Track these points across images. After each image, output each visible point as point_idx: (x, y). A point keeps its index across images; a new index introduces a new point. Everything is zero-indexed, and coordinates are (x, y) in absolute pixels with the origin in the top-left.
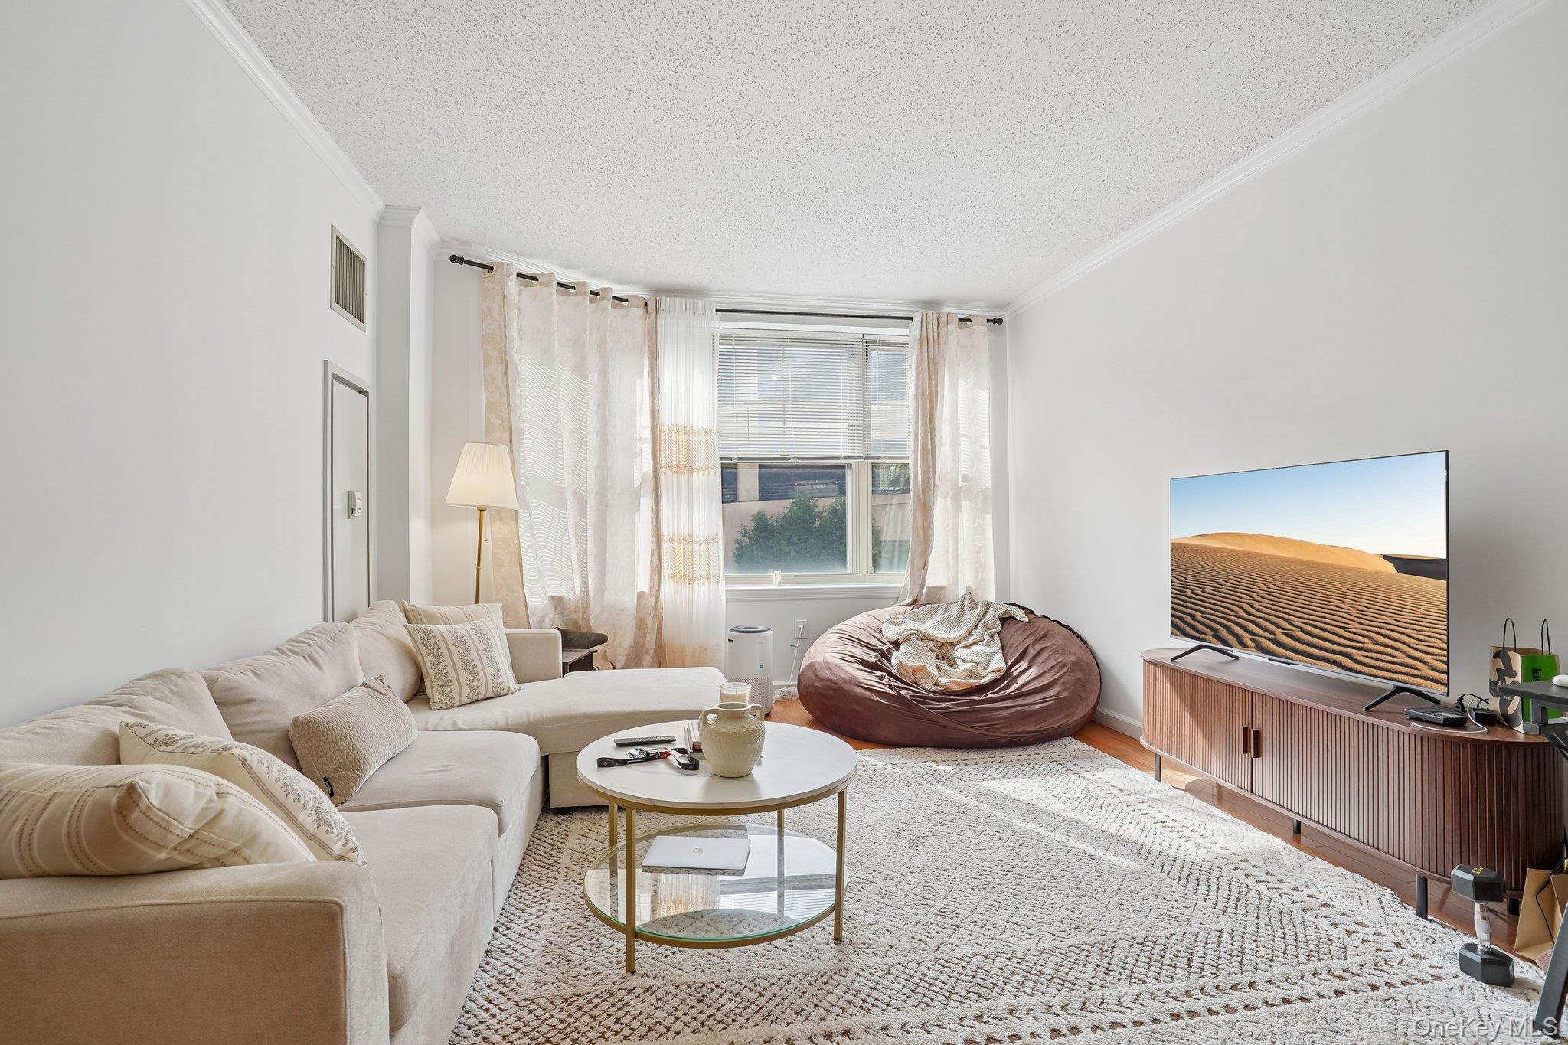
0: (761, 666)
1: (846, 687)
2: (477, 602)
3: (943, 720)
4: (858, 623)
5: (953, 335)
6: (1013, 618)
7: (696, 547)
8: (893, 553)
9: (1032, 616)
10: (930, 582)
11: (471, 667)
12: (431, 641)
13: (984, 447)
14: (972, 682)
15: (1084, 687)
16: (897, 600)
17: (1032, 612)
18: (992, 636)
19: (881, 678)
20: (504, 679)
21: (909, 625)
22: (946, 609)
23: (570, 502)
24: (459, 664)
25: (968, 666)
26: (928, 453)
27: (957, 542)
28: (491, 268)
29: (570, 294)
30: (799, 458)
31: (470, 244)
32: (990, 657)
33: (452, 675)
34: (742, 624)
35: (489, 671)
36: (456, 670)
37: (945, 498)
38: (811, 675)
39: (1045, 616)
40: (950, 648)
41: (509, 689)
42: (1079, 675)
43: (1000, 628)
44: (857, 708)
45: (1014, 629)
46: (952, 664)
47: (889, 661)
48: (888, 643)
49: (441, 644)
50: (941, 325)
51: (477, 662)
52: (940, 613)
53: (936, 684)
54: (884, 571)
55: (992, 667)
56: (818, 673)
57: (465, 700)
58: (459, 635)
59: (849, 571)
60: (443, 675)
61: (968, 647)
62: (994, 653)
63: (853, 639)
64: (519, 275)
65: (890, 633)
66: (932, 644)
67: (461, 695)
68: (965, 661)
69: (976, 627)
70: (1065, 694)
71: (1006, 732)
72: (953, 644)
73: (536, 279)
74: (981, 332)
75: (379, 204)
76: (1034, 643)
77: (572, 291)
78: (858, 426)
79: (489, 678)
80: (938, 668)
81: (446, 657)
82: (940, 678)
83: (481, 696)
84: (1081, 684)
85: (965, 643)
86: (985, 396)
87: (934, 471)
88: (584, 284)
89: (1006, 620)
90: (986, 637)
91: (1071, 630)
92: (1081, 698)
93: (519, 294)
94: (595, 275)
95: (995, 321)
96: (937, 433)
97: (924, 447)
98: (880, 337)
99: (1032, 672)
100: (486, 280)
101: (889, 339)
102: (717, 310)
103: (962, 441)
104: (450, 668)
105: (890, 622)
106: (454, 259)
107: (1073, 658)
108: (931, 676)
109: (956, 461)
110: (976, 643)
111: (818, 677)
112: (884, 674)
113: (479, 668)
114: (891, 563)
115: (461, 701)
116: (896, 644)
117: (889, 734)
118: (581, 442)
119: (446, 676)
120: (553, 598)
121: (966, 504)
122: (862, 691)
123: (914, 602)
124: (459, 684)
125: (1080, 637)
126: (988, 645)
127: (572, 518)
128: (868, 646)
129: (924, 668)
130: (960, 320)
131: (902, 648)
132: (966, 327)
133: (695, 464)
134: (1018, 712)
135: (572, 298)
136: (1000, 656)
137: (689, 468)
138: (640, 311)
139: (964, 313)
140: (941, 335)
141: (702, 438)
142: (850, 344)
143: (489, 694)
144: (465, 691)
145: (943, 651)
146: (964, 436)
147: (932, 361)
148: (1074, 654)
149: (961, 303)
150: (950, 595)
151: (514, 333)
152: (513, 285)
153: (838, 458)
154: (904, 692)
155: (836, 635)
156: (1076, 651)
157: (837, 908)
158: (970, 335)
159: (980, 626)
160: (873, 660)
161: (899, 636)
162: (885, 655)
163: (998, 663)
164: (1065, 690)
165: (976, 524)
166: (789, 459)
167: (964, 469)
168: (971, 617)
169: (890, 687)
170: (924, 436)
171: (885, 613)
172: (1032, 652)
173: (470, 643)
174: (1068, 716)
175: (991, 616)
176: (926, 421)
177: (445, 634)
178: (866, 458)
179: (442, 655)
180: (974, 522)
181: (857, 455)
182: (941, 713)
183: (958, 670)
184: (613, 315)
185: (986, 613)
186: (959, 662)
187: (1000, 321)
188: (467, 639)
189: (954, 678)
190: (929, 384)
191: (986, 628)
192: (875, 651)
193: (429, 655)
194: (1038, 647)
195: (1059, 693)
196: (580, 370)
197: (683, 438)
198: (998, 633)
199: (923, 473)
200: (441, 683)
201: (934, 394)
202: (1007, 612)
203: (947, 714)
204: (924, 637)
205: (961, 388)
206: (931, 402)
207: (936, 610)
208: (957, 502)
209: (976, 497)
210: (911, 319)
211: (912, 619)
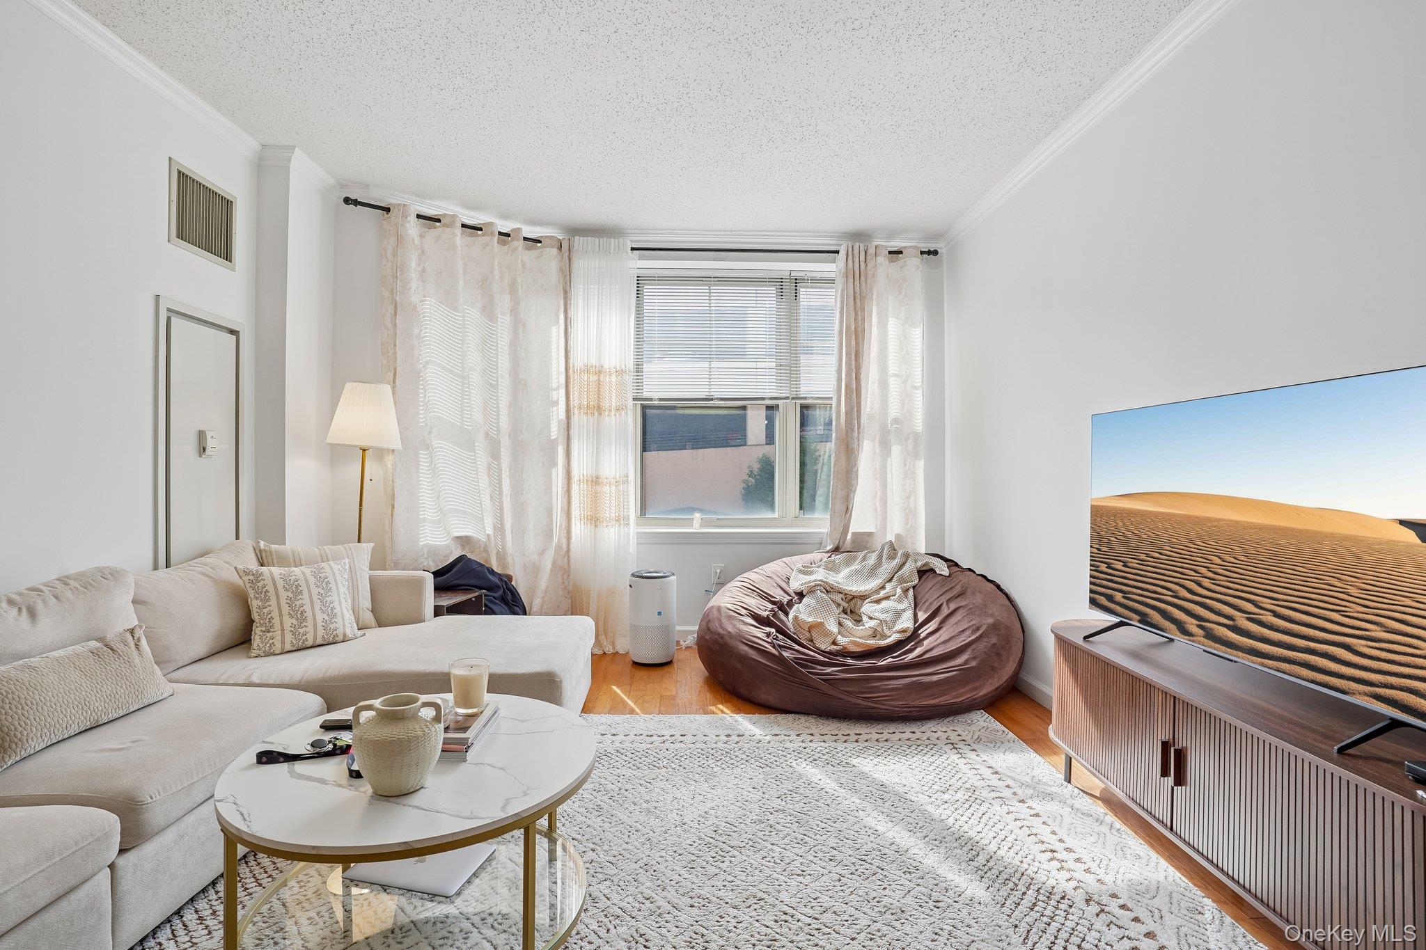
0: (659, 614)
1: (731, 642)
2: (359, 541)
3: (826, 688)
5: (883, 268)
6: (932, 570)
7: (606, 489)
9: (957, 569)
10: (855, 527)
11: (299, 612)
12: (260, 585)
13: (915, 388)
14: (873, 643)
15: (998, 655)
16: (818, 546)
17: (957, 565)
18: (906, 591)
19: (768, 635)
20: (340, 625)
21: (820, 575)
22: (864, 559)
23: (481, 445)
24: (285, 609)
25: (872, 624)
26: (854, 391)
27: (884, 486)
28: (388, 210)
29: (478, 236)
30: (722, 399)
31: (366, 186)
32: (898, 615)
33: (276, 621)
34: (644, 568)
35: (320, 617)
36: (281, 615)
37: (873, 440)
39: (970, 570)
40: (859, 602)
41: (345, 635)
42: (994, 640)
43: (916, 581)
45: (931, 584)
46: (858, 621)
47: (787, 614)
48: (793, 595)
49: (270, 588)
50: (869, 257)
51: (307, 608)
52: (858, 561)
53: (834, 643)
54: (814, 516)
55: (898, 627)
56: (711, 625)
57: (288, 647)
58: (292, 578)
59: (774, 514)
60: (267, 620)
61: (878, 602)
62: (904, 610)
63: (755, 591)
64: (419, 216)
65: (796, 584)
66: (838, 598)
67: (283, 642)
68: (871, 618)
69: (890, 580)
70: (973, 664)
71: (897, 704)
72: (863, 597)
73: (439, 221)
74: (913, 265)
75: (255, 145)
76: (948, 601)
77: (480, 232)
78: (786, 366)
79: (319, 624)
80: (840, 624)
81: (273, 602)
82: (839, 637)
83: (310, 643)
84: (997, 652)
85: (875, 597)
86: (917, 335)
87: (859, 412)
88: (491, 224)
89: (924, 572)
90: (899, 591)
91: (998, 587)
92: (993, 669)
93: (422, 236)
94: (505, 216)
95: (929, 253)
96: (863, 371)
97: (847, 387)
98: (808, 274)
99: (944, 634)
100: (385, 222)
101: (818, 276)
102: (633, 249)
103: (892, 381)
104: (275, 614)
105: (800, 571)
106: (347, 201)
107: (990, 621)
108: (827, 634)
109: (884, 400)
110: (887, 598)
111: (709, 629)
112: (773, 630)
113: (309, 614)
114: (826, 508)
115: (283, 648)
116: (801, 595)
117: (770, 698)
118: (491, 385)
119: (270, 622)
120: (457, 538)
121: (896, 450)
122: (746, 648)
123: (836, 550)
124: (283, 630)
125: (1006, 595)
126: (900, 601)
127: (482, 458)
128: (767, 597)
129: (821, 624)
130: (890, 252)
131: (805, 600)
132: (898, 259)
133: (605, 404)
134: (914, 682)
135: (481, 239)
136: (909, 614)
137: (599, 408)
138: (555, 251)
139: (896, 244)
140: (869, 268)
141: (614, 378)
142: (779, 282)
143: (319, 641)
144: (289, 637)
145: (851, 606)
146: (894, 375)
147: (858, 295)
148: (992, 615)
149: (892, 235)
150: (878, 543)
151: (414, 275)
152: (413, 228)
154: (785, 654)
155: (741, 584)
156: (998, 611)
158: (902, 267)
159: (895, 579)
160: (765, 614)
161: (802, 588)
162: (783, 608)
163: (906, 622)
164: (974, 658)
165: (907, 468)
166: (712, 399)
167: (894, 410)
168: (888, 567)
169: (775, 645)
170: (848, 374)
171: (799, 561)
172: (945, 611)
173: (304, 588)
174: (974, 689)
175: (910, 567)
176: (851, 359)
177: (277, 577)
178: (793, 398)
179: (268, 600)
180: (905, 466)
181: (784, 395)
182: (822, 680)
183: (861, 627)
184: (526, 256)
185: (904, 564)
186: (865, 618)
187: (935, 253)
188: (302, 582)
189: (857, 636)
190: (855, 319)
191: (901, 581)
192: (773, 602)
193: (257, 599)
194: (953, 606)
195: (966, 662)
196: (488, 310)
197: (593, 378)
198: (914, 587)
199: (846, 413)
200: (264, 629)
201: (859, 330)
202: (927, 564)
203: (831, 682)
204: (829, 590)
205: (893, 325)
206: (857, 339)
207: (855, 559)
208: (885, 445)
209: (906, 440)
210: (837, 252)
211: (826, 568)
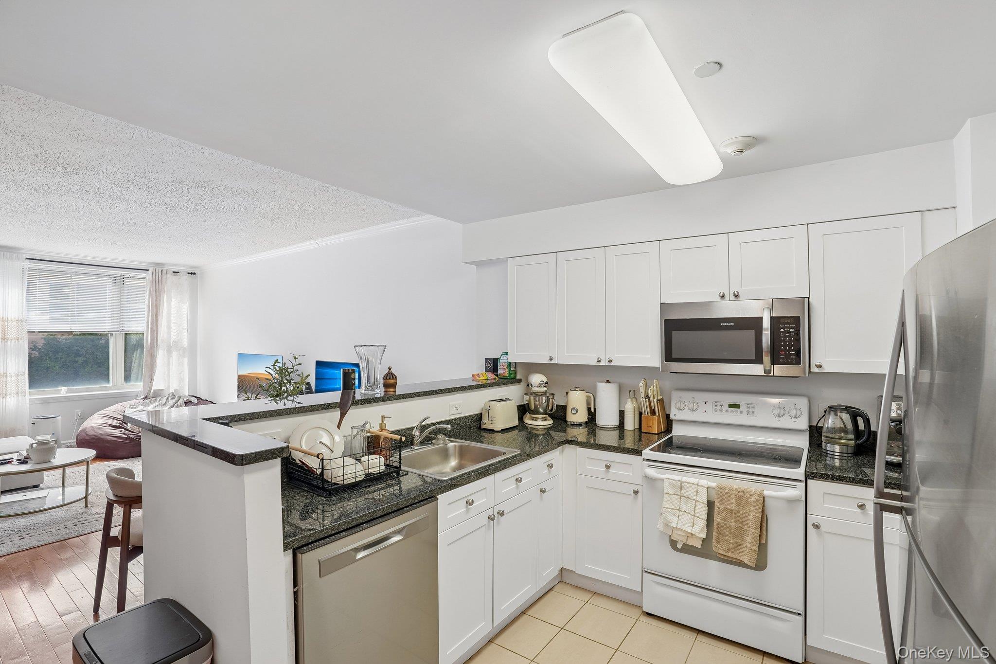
0: (54, 433)
1: (102, 437)
4: (114, 410)
5: (170, 279)
6: (191, 402)
8: (138, 373)
9: (201, 400)
10: (155, 387)
13: (184, 329)
16: (137, 397)
19: (121, 431)
21: (140, 408)
22: (160, 400)
26: (155, 331)
27: (169, 369)
30: (79, 332)
34: (41, 415)
37: (164, 350)
38: (84, 434)
39: (206, 400)
44: (107, 445)
47: (127, 424)
50: (163, 275)
54: (132, 384)
56: (88, 433)
59: (111, 384)
63: (108, 417)
74: (185, 279)
78: (118, 316)
86: (185, 307)
87: (157, 339)
89: (187, 403)
95: (192, 273)
97: (152, 329)
98: (130, 275)
101: (136, 277)
102: (27, 259)
103: (173, 326)
105: (130, 408)
109: (169, 333)
111: (87, 435)
112: (123, 429)
114: (137, 379)
117: (124, 454)
121: (175, 354)
122: (111, 438)
123: (146, 398)
128: (116, 419)
130: (174, 272)
132: (177, 275)
139: (176, 269)
140: (163, 278)
142: (115, 279)
146: (174, 323)
147: (158, 291)
149: (175, 264)
150: (166, 393)
153: (105, 331)
154: (131, 436)
155: (99, 416)
157: (86, 497)
158: (179, 279)
159: (175, 406)
160: (118, 425)
162: (125, 422)
165: (180, 361)
166: (73, 332)
167: (173, 338)
169: (125, 434)
170: (152, 324)
171: (128, 404)
175: (181, 402)
176: (153, 317)
178: (122, 331)
180: (178, 361)
181: (117, 330)
185: (179, 400)
187: (194, 274)
190: (156, 301)
192: (120, 421)
199: (151, 340)
201: (158, 305)
202: (188, 400)
205: (174, 302)
206: (156, 309)
207: (156, 400)
208: (169, 352)
209: (179, 350)
210: (148, 270)
211: (142, 405)
